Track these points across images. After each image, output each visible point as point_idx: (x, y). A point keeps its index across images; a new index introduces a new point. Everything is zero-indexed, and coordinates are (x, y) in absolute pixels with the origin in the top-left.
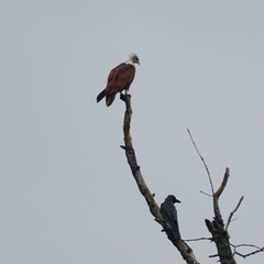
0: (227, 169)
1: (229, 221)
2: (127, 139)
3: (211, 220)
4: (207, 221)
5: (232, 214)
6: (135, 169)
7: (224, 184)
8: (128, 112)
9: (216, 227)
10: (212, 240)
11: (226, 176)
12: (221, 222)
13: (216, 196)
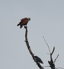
0: (54, 47)
1: (55, 61)
2: (26, 39)
3: (50, 61)
4: (49, 62)
5: (56, 59)
6: (29, 47)
7: (53, 51)
8: (27, 31)
9: (51, 63)
10: (50, 67)
11: (54, 49)
12: (53, 62)
13: (51, 54)
